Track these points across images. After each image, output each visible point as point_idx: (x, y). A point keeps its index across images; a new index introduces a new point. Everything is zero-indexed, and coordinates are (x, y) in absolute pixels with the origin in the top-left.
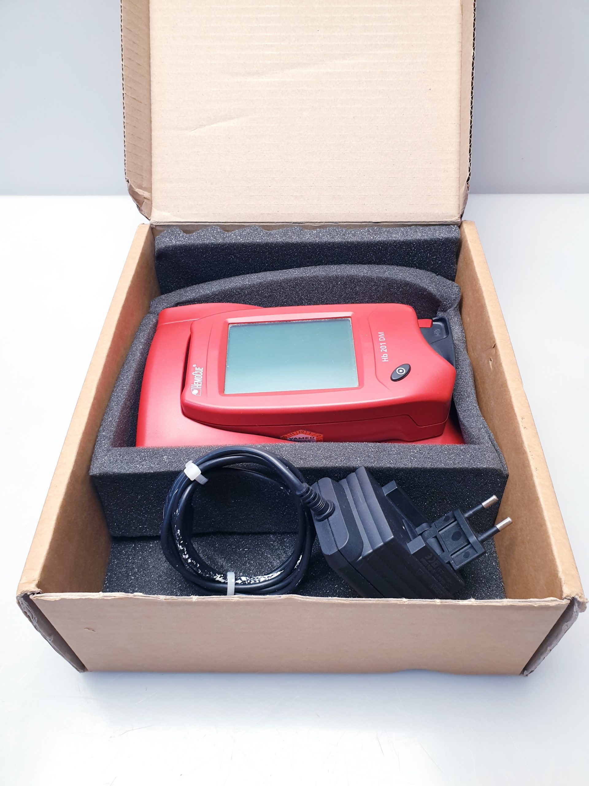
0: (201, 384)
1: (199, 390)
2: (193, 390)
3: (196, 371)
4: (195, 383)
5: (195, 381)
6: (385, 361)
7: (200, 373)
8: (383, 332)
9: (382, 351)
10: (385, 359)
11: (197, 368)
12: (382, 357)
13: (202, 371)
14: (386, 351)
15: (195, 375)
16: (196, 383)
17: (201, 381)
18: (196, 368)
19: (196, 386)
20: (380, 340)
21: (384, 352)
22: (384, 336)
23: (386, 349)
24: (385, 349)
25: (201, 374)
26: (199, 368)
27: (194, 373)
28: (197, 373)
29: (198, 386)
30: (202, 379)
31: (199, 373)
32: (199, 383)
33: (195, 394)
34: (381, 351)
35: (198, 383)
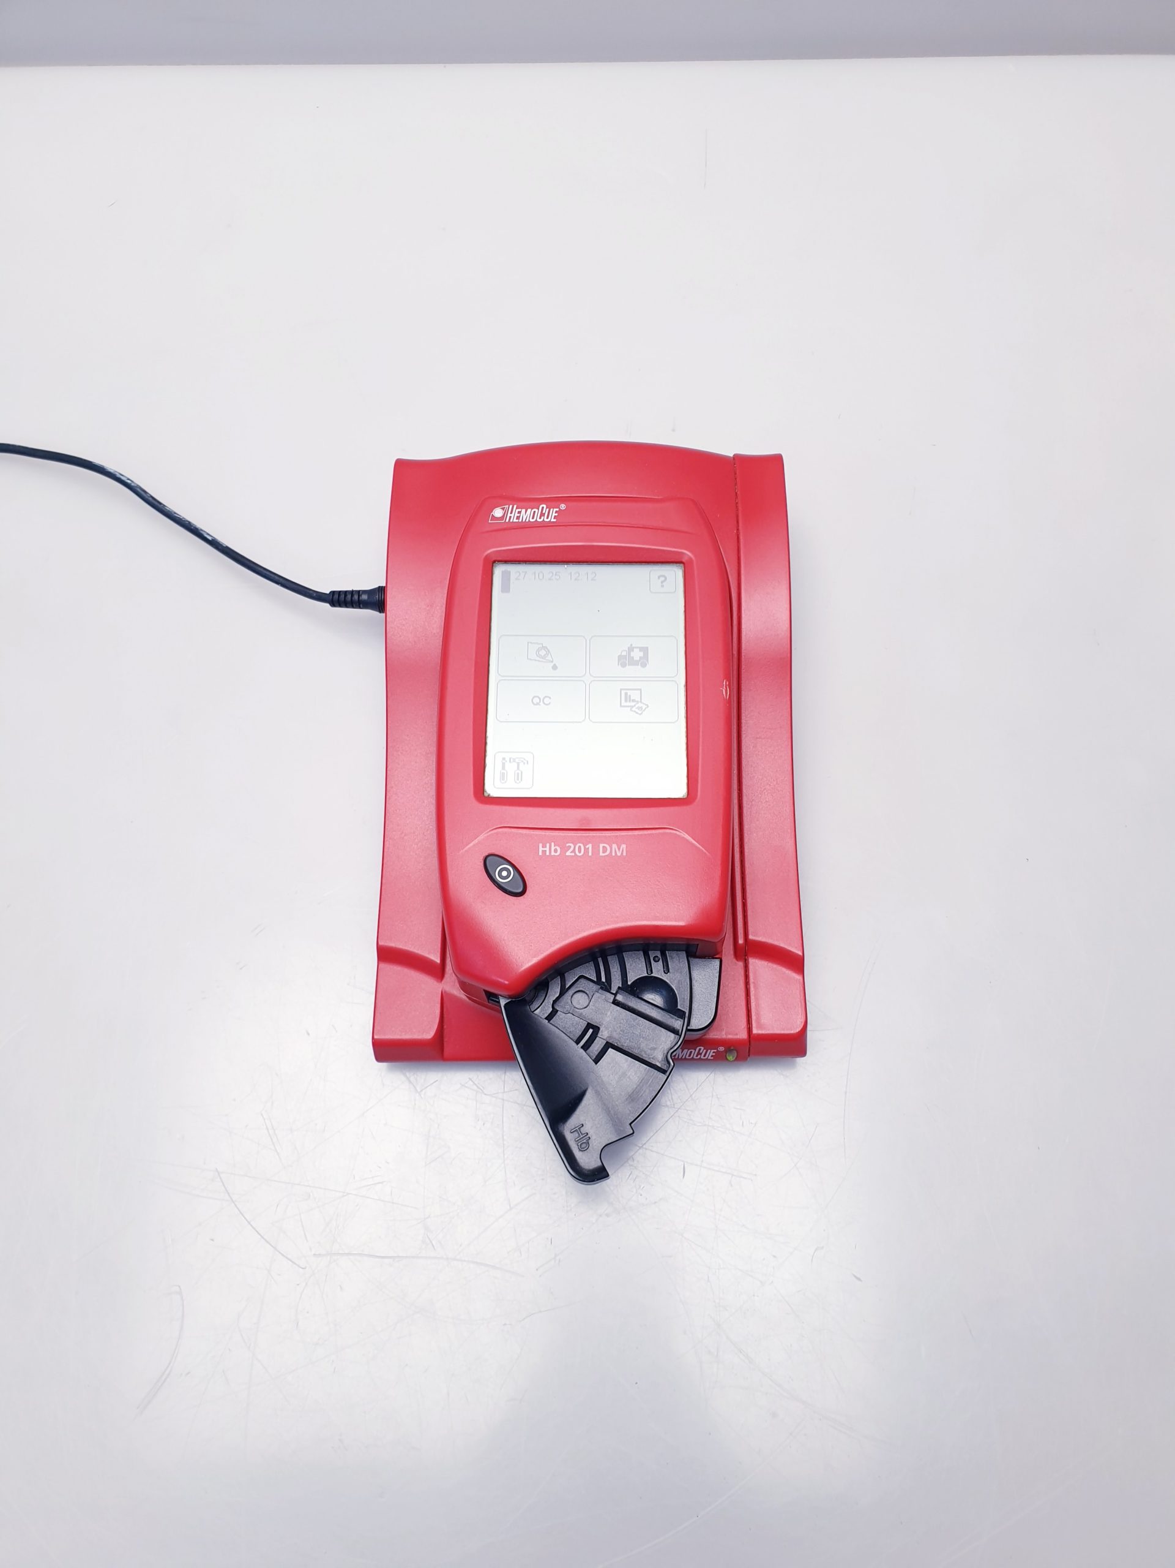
0: (517, 521)
1: (502, 518)
2: (503, 509)
3: (547, 510)
4: (520, 510)
5: (523, 511)
6: (541, 849)
7: (542, 518)
8: (625, 854)
9: (570, 847)
10: (545, 849)
11: (556, 512)
12: (553, 844)
13: (546, 520)
14: (568, 853)
15: (538, 509)
16: (520, 512)
17: (524, 520)
18: (557, 510)
19: (511, 513)
20: (601, 846)
21: (564, 849)
22: (614, 854)
23: (573, 854)
24: (574, 851)
25: (540, 518)
26: (556, 514)
27: (543, 508)
28: (544, 512)
29: (510, 517)
30: (527, 520)
31: (542, 514)
32: (518, 518)
33: (493, 513)
34: (568, 845)
35: (519, 515)
